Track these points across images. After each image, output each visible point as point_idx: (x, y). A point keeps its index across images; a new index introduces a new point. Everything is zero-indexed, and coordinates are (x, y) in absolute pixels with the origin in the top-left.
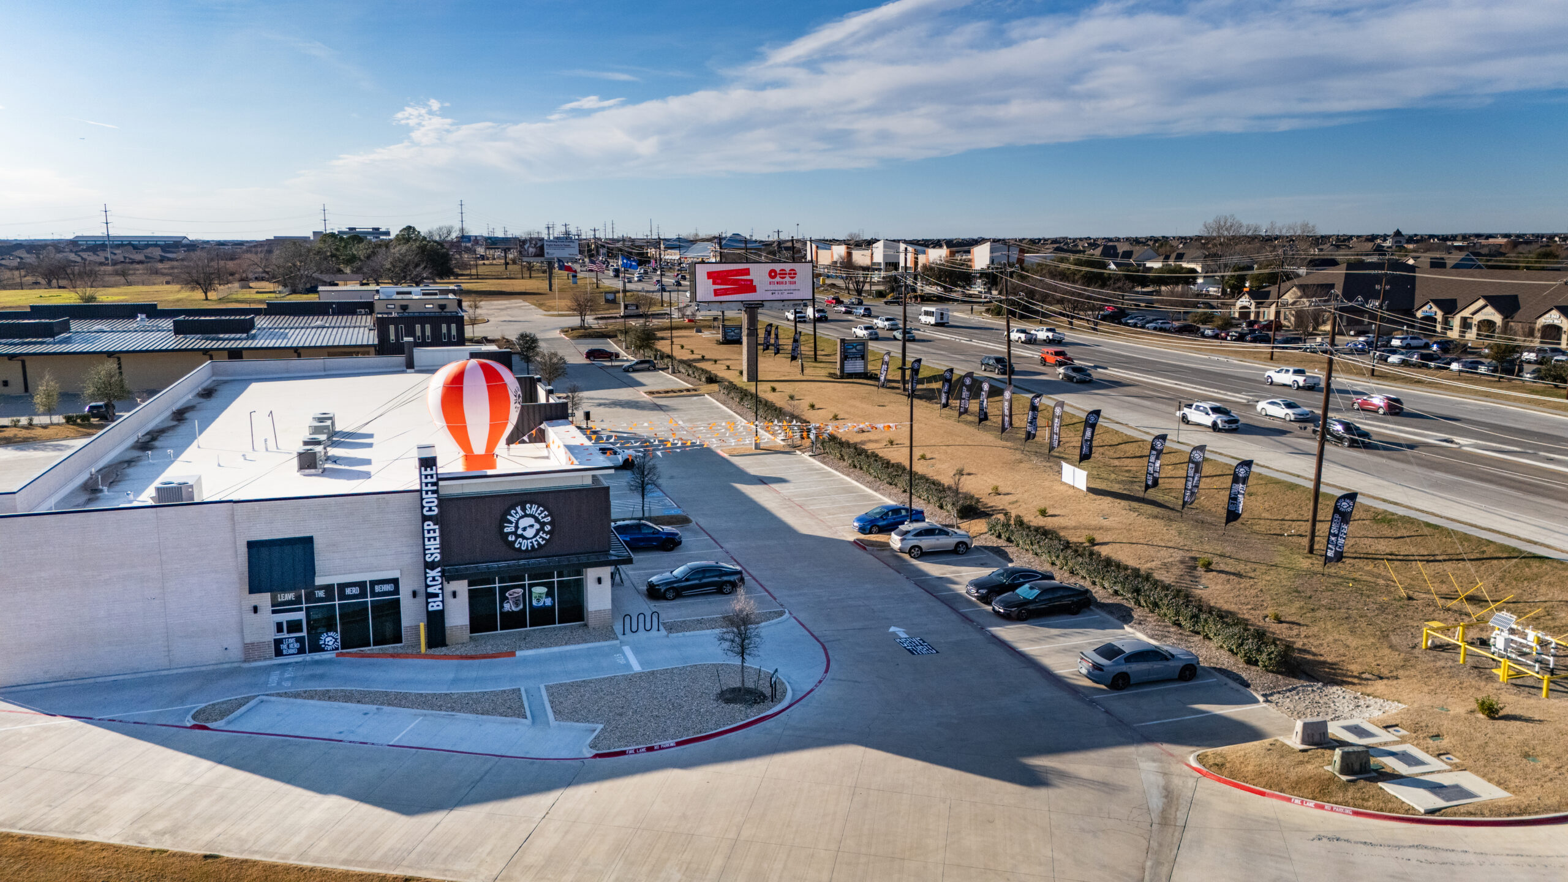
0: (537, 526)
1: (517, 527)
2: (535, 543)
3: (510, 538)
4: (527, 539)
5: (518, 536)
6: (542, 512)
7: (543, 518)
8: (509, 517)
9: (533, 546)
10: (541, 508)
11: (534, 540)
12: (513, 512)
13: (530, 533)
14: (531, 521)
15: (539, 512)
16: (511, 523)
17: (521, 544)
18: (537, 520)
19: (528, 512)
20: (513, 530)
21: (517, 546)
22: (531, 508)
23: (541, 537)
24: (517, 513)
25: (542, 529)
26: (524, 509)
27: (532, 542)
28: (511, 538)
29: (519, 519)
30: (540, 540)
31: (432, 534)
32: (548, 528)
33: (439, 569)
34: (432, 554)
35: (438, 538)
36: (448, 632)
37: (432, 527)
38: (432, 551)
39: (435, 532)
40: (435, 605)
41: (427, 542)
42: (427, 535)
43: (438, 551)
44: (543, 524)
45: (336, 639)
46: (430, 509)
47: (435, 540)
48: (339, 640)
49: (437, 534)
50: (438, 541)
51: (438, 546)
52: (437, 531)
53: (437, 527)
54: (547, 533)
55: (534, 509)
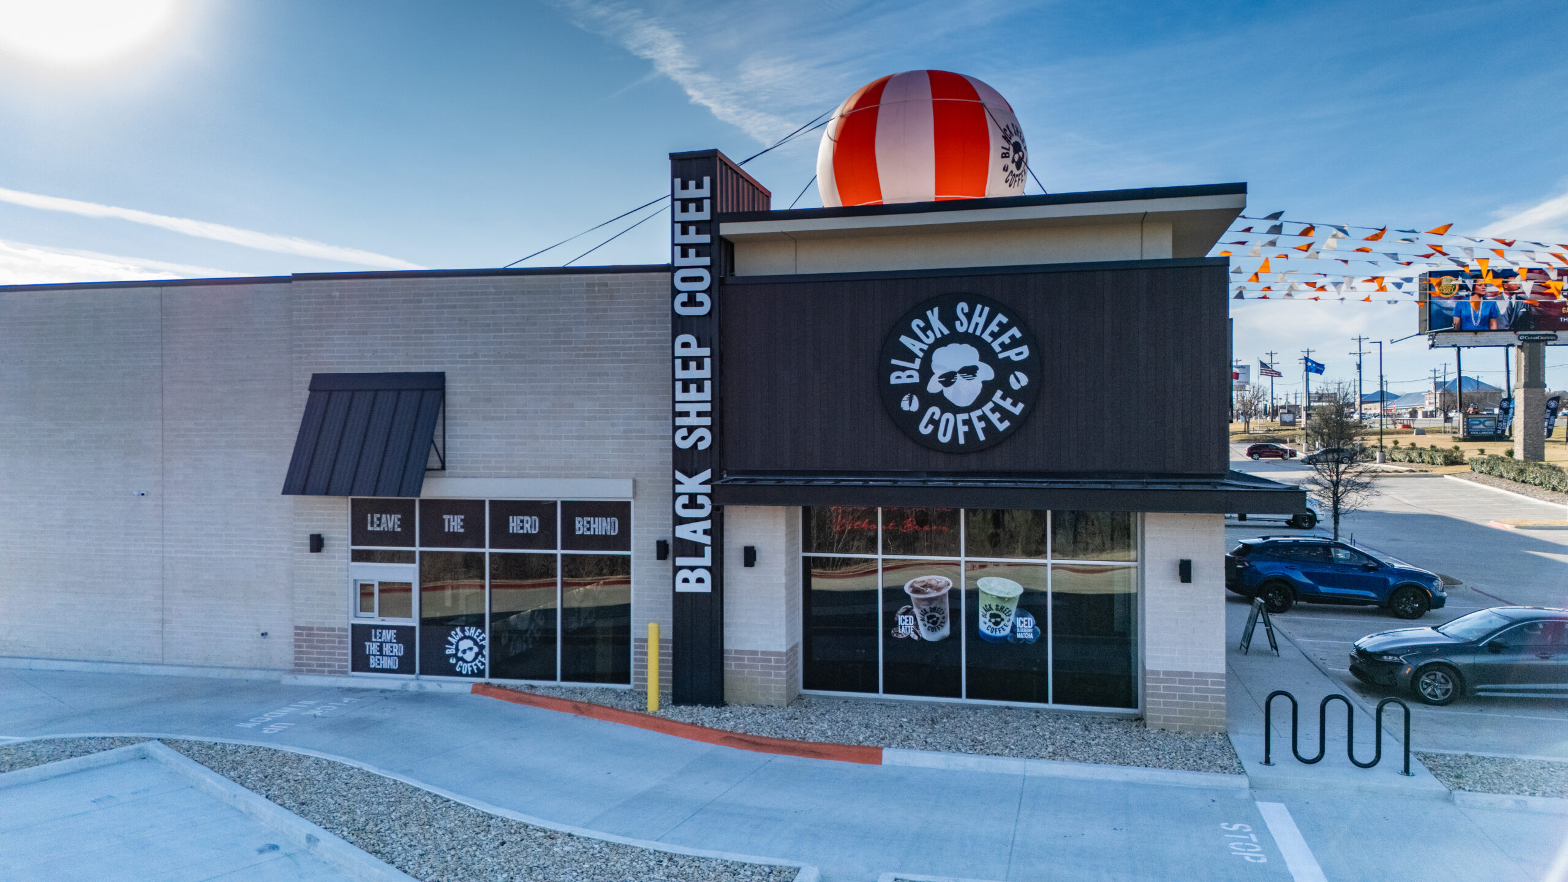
0: (986, 373)
1: (926, 372)
2: (979, 426)
3: (905, 405)
4: (956, 410)
5: (929, 400)
6: (1003, 328)
7: (1004, 347)
8: (904, 340)
9: (971, 434)
10: (1001, 318)
11: (975, 415)
12: (916, 324)
13: (964, 392)
14: (967, 355)
15: (994, 327)
16: (910, 356)
17: (935, 423)
18: (987, 354)
19: (961, 329)
20: (916, 379)
21: (925, 430)
22: (969, 316)
23: (997, 408)
24: (928, 327)
25: (1000, 382)
26: (948, 318)
27: (968, 422)
28: (910, 404)
29: (933, 347)
30: (994, 418)
31: (693, 373)
32: (1019, 380)
33: (707, 474)
34: (691, 429)
35: (708, 385)
36: (730, 667)
37: (694, 351)
38: (693, 420)
39: (700, 366)
40: (692, 576)
41: (680, 396)
42: (680, 374)
43: (707, 421)
44: (1003, 369)
45: (482, 647)
46: (692, 301)
47: (700, 389)
48: (486, 652)
49: (706, 373)
50: (707, 395)
51: (707, 407)
52: (707, 362)
53: (706, 351)
54: (1016, 396)
55: (979, 320)
